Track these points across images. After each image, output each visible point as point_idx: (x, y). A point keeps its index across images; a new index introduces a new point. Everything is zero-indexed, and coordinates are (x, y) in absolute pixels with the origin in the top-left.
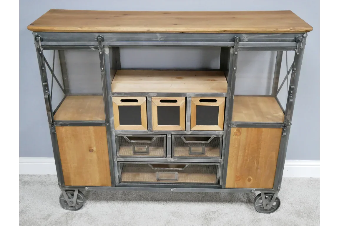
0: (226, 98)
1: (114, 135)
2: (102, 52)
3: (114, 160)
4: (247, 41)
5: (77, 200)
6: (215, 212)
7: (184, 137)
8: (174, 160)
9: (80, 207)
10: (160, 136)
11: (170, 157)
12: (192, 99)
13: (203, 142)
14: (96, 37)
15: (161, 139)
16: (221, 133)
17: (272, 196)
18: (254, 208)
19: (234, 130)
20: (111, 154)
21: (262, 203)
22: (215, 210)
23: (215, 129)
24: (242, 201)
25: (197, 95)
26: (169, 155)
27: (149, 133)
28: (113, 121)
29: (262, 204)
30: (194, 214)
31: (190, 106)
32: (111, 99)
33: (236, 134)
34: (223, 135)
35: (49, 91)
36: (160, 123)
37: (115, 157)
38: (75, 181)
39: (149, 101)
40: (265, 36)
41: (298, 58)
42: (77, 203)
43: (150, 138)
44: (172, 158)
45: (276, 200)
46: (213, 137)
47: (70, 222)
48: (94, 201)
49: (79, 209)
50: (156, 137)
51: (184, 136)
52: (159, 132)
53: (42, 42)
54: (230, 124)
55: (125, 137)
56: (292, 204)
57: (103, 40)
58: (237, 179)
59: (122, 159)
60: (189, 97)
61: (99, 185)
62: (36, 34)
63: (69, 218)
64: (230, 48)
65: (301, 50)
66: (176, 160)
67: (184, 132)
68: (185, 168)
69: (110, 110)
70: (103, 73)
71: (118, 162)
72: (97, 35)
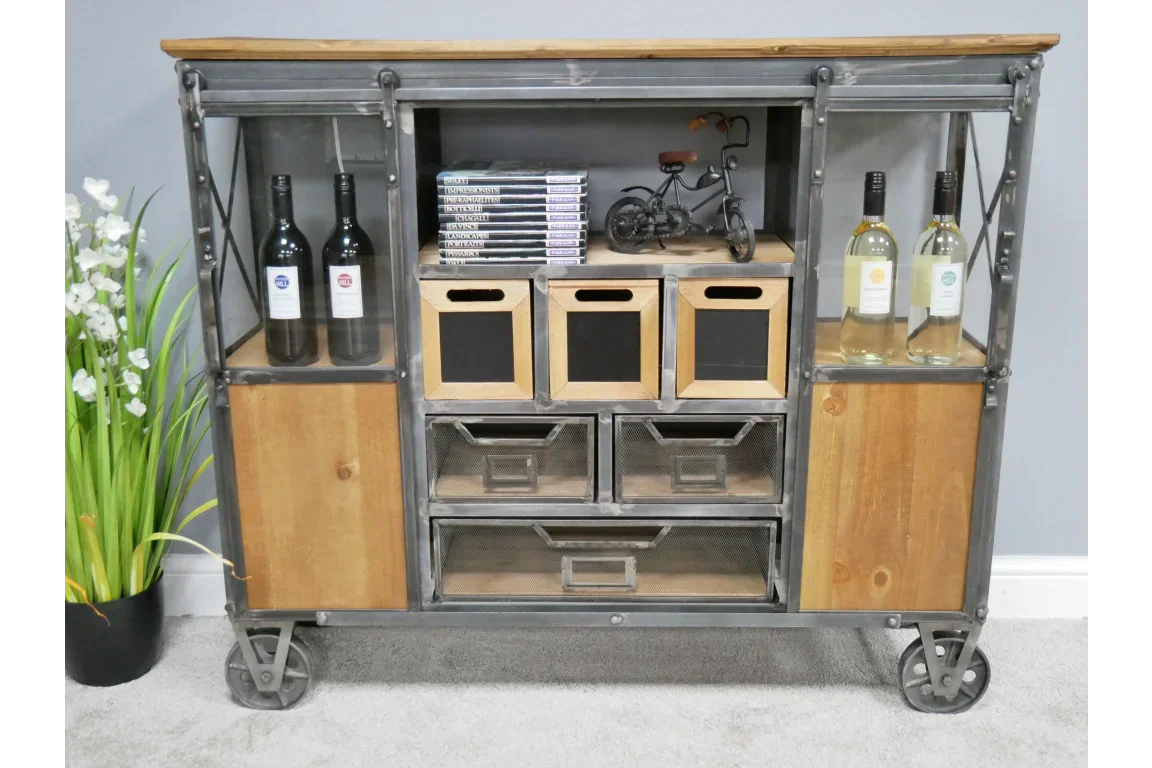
0: (791, 280)
1: (423, 417)
2: (392, 121)
3: (421, 513)
4: (855, 83)
5: (285, 670)
6: (766, 711)
7: (655, 424)
8: (622, 510)
9: (296, 696)
10: (577, 421)
11: (605, 500)
12: (683, 287)
13: (720, 442)
14: (375, 77)
15: (577, 434)
16: (779, 409)
17: (961, 645)
18: (898, 698)
19: (822, 393)
20: (411, 489)
21: (928, 673)
22: (765, 706)
23: (758, 394)
25: (696, 275)
26: (605, 493)
27: (539, 408)
28: (420, 366)
29: (926, 679)
31: (674, 314)
32: (416, 287)
34: (785, 415)
35: (215, 259)
36: (573, 376)
37: (424, 501)
38: (286, 594)
39: (538, 291)
41: (1018, 138)
42: (287, 680)
43: (542, 430)
44: (614, 501)
45: (973, 659)
46: (753, 420)
47: (260, 741)
49: (292, 704)
50: (563, 423)
51: (655, 420)
52: (571, 404)
53: (204, 91)
54: (810, 369)
55: (459, 423)
56: (1028, 688)
57: (394, 83)
58: (841, 574)
59: (446, 510)
60: (672, 277)
61: (366, 605)
62: (188, 66)
63: (256, 731)
64: (799, 109)
65: (1028, 111)
66: (629, 509)
67: (656, 405)
68: (659, 538)
69: (413, 324)
70: (393, 193)
71: (431, 519)
72: (379, 67)
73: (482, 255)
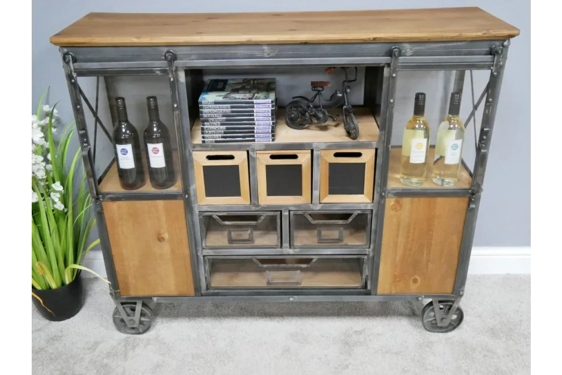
0: (376, 150)
1: (197, 213)
2: (173, 77)
3: (199, 254)
4: (411, 56)
5: (140, 318)
6: (360, 332)
7: (310, 215)
8: (294, 252)
9: (146, 328)
10: (272, 214)
11: (286, 247)
12: (322, 153)
13: (341, 222)
14: (164, 54)
15: (273, 219)
16: (369, 207)
17: (451, 306)
18: (421, 324)
19: (390, 202)
20: (193, 244)
21: (435, 316)
22: (360, 330)
23: (359, 201)
24: (401, 314)
25: (330, 147)
26: (286, 244)
27: (253, 208)
28: (195, 191)
29: (434, 318)
30: (327, 337)
31: (318, 165)
32: (191, 155)
33: (394, 208)
34: (372, 210)
35: (90, 145)
36: (270, 193)
37: (200, 249)
38: (137, 289)
39: (252, 157)
40: (440, 47)
41: (494, 82)
42: (141, 323)
43: (254, 218)
44: (290, 248)
45: (456, 311)
46: (356, 213)
47: (130, 353)
48: (168, 319)
49: (145, 331)
50: (265, 215)
51: (309, 213)
52: (269, 206)
53: (75, 64)
54: (385, 192)
55: (215, 216)
56: (480, 316)
57: (175, 58)
58: (396, 279)
59: (210, 252)
60: (317, 149)
61: (175, 293)
62: (65, 50)
63: (129, 347)
64: (383, 68)
65: (500, 69)
66: (297, 251)
67: (309, 206)
68: (312, 263)
69: (190, 173)
70: (177, 112)
71: (204, 256)
72: (165, 49)
73: (223, 137)
